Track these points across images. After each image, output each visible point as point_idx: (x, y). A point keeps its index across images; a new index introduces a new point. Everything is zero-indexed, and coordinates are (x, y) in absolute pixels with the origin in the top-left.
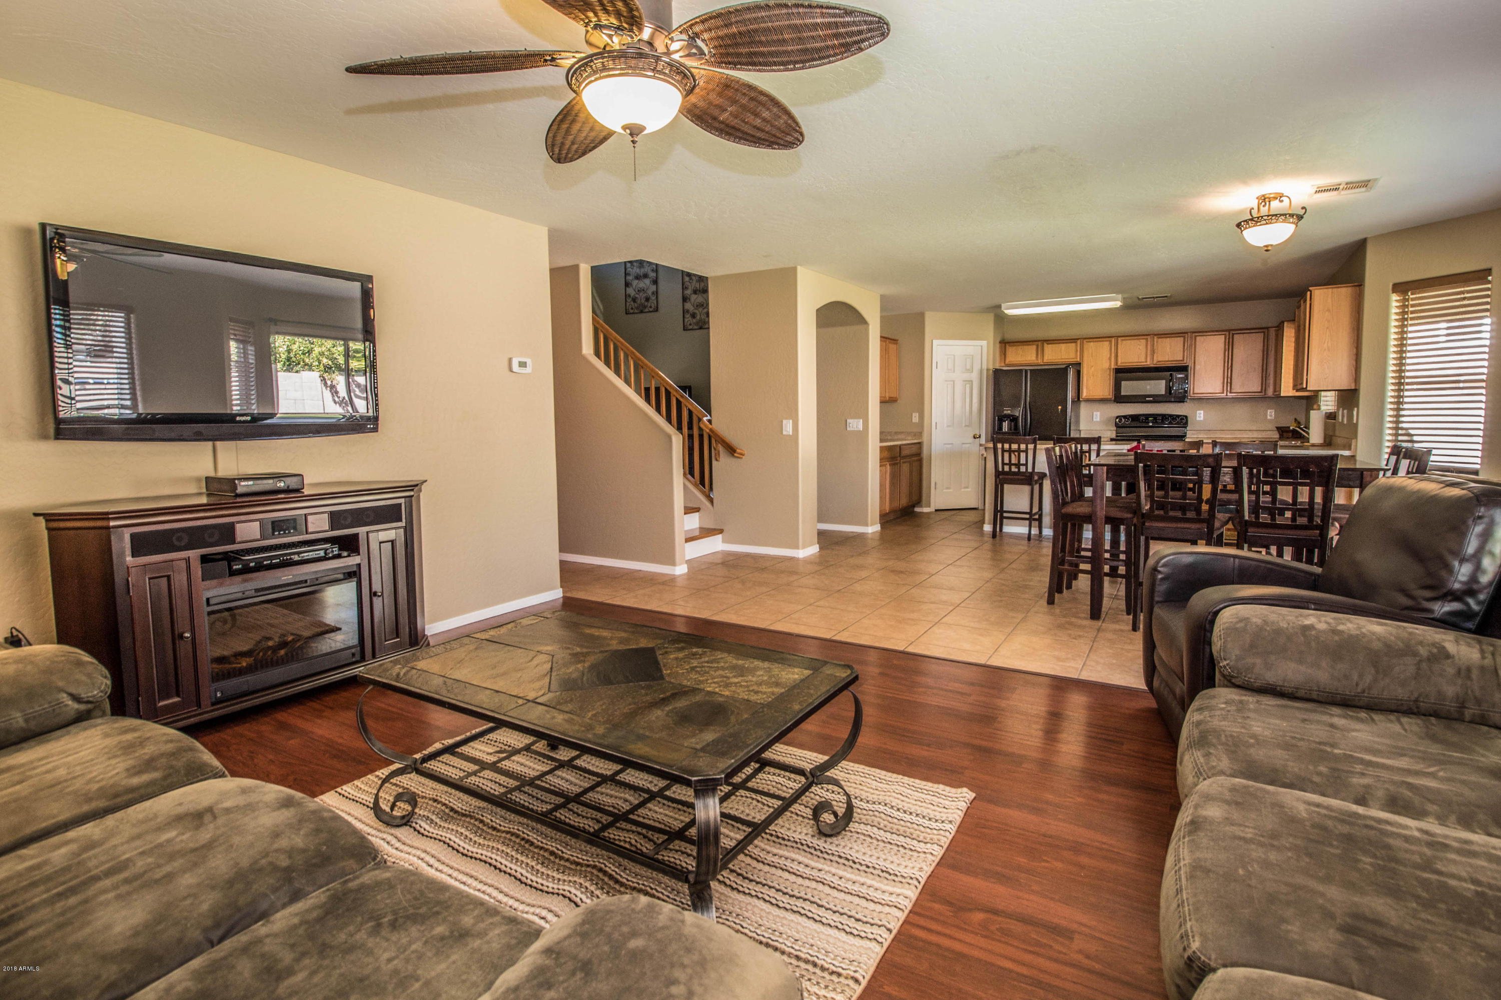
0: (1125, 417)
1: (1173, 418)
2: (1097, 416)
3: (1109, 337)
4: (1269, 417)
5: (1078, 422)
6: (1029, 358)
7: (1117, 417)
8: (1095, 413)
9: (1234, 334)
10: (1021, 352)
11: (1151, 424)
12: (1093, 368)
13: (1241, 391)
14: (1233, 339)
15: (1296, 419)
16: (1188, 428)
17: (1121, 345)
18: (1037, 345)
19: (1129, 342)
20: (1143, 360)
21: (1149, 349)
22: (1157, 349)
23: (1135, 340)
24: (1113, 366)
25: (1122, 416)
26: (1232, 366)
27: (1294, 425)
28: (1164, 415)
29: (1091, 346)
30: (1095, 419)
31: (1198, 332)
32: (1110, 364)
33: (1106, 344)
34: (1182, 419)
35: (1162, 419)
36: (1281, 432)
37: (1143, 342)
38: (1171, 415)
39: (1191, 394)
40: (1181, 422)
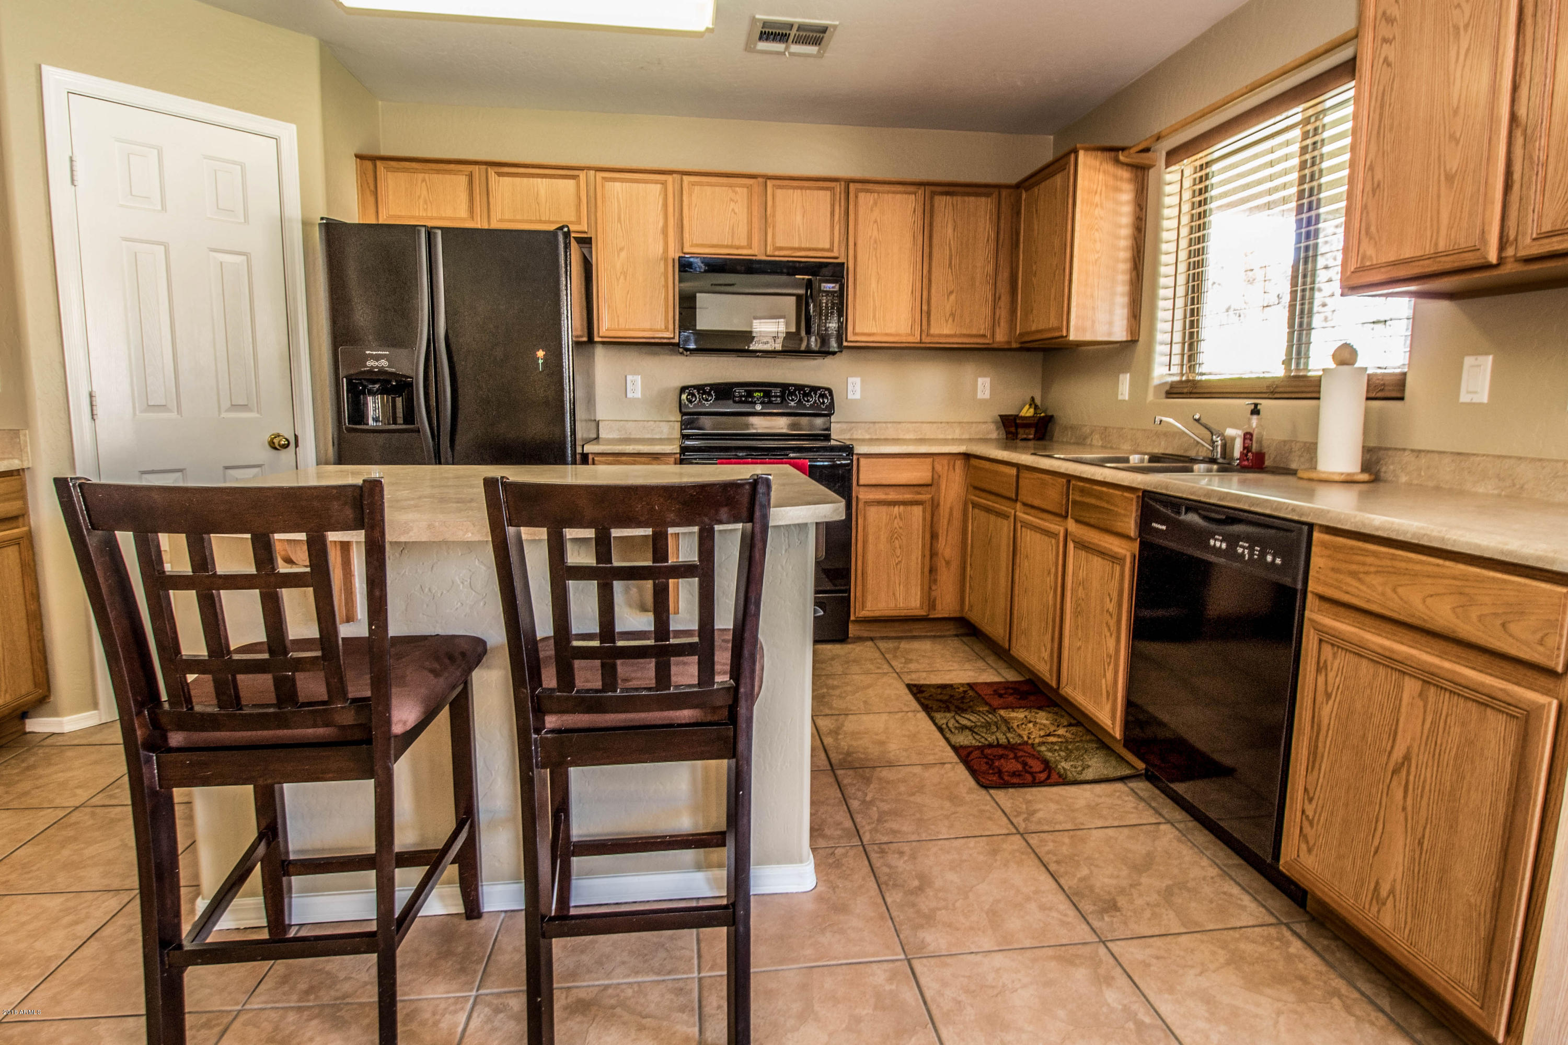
0: (700, 388)
1: (805, 391)
2: (636, 386)
3: (658, 171)
4: (980, 395)
5: (590, 400)
6: (449, 213)
7: (683, 389)
8: (629, 378)
9: (933, 194)
10: (424, 192)
11: (758, 408)
12: (623, 254)
13: (946, 331)
14: (932, 206)
15: (1033, 399)
16: (833, 418)
17: (690, 195)
18: (471, 176)
19: (708, 190)
20: (744, 242)
21: (755, 213)
22: (774, 216)
23: (722, 185)
24: (674, 253)
25: (694, 387)
26: (930, 271)
27: (1030, 413)
28: (784, 387)
29: (617, 189)
30: (630, 395)
31: (862, 181)
32: (666, 246)
33: (654, 191)
34: (823, 396)
35: (782, 396)
36: (1012, 427)
37: (743, 193)
38: (802, 388)
39: (850, 336)
40: (822, 401)
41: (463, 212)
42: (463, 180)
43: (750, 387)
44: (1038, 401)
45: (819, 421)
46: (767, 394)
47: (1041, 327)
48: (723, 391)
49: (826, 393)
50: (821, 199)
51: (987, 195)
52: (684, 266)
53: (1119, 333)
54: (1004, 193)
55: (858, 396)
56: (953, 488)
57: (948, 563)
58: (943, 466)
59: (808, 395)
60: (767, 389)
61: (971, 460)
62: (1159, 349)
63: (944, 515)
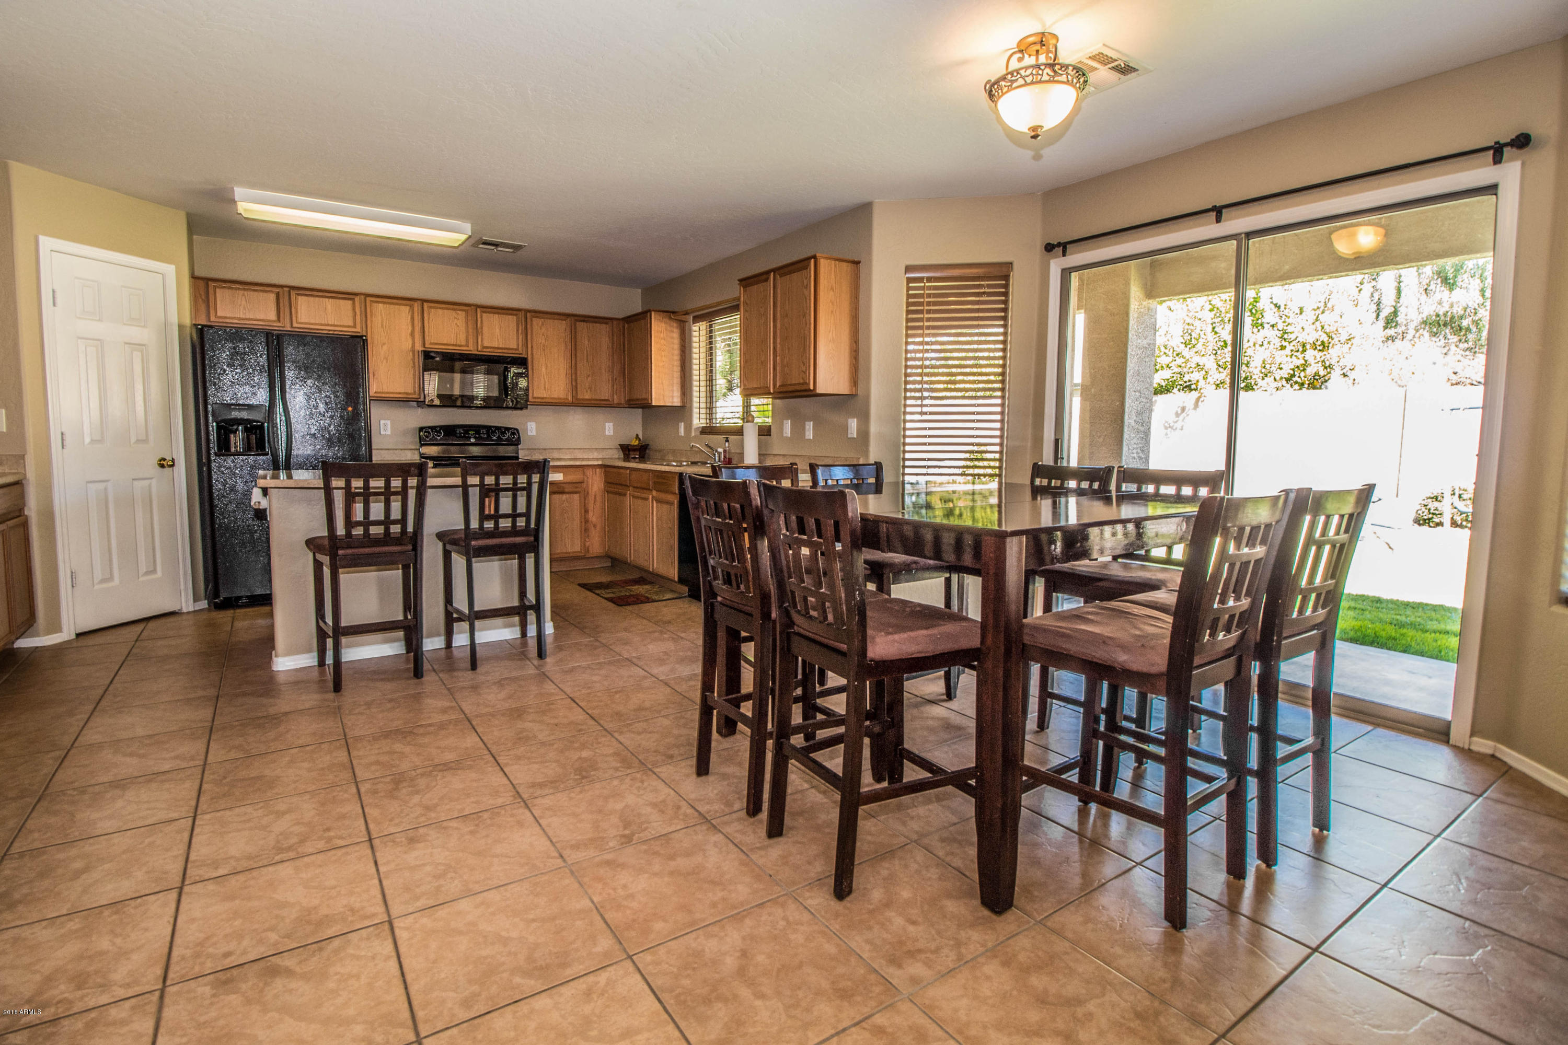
0: (436, 428)
1: (502, 431)
2: (386, 427)
3: (408, 301)
7: (421, 429)
8: (382, 422)
9: (577, 320)
10: (244, 302)
11: (472, 441)
12: (385, 347)
13: (587, 397)
14: (575, 328)
15: (637, 435)
16: (520, 447)
17: (429, 314)
18: (278, 294)
19: (440, 311)
20: (463, 343)
21: (470, 326)
22: (482, 328)
23: (448, 309)
24: (419, 347)
25: (429, 427)
26: (576, 364)
27: (637, 443)
28: (488, 428)
29: (380, 310)
30: (382, 432)
31: (535, 312)
32: (413, 343)
33: (405, 310)
34: (513, 434)
35: (488, 433)
36: (626, 450)
37: (462, 315)
38: (498, 428)
39: (531, 399)
40: (512, 437)
41: (272, 316)
42: (272, 297)
43: (467, 428)
44: (641, 436)
45: (511, 448)
46: (478, 432)
47: (639, 397)
48: (449, 431)
49: (515, 431)
50: (510, 322)
51: (606, 323)
52: (427, 355)
53: (677, 402)
54: (615, 322)
55: (534, 433)
56: (596, 483)
57: (595, 526)
58: (589, 472)
59: (503, 433)
60: (477, 429)
61: (606, 468)
62: (696, 411)
63: (591, 499)
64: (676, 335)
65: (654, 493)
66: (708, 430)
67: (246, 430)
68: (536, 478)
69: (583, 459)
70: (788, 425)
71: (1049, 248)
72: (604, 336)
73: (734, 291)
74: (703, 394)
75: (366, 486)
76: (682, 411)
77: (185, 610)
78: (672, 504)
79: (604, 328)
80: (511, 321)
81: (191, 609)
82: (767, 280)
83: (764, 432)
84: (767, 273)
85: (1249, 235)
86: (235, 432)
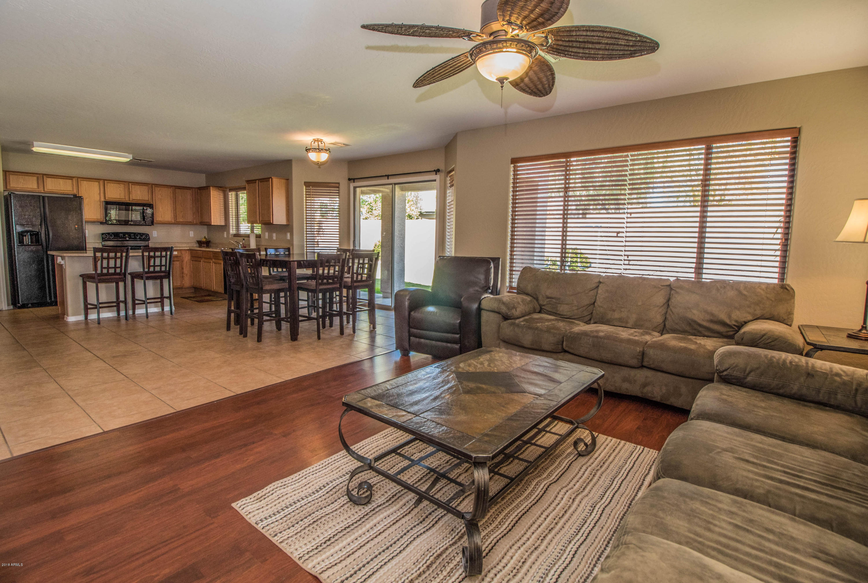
0: (109, 233)
3: (97, 180)
4: (190, 235)
6: (31, 187)
7: (103, 234)
8: (88, 230)
9: (176, 188)
10: (22, 181)
11: (128, 239)
12: (87, 200)
13: (181, 220)
14: (175, 191)
16: (150, 241)
17: (107, 185)
18: (38, 177)
19: (112, 184)
20: (123, 198)
21: (126, 191)
22: (132, 191)
23: (116, 183)
24: (103, 199)
25: (107, 233)
26: (176, 207)
27: (205, 240)
28: (135, 234)
29: (84, 185)
31: (157, 185)
32: (100, 198)
33: (96, 184)
34: (146, 236)
35: (134, 236)
36: (200, 243)
37: (122, 186)
38: (140, 234)
39: (155, 221)
40: (146, 237)
41: (35, 186)
42: (35, 178)
43: (124, 234)
44: (206, 237)
45: (146, 242)
47: (205, 221)
48: (116, 235)
49: (147, 235)
51: (189, 190)
52: (106, 202)
53: (223, 224)
55: (156, 236)
56: (187, 257)
57: (187, 275)
58: (183, 252)
59: (142, 236)
60: (129, 234)
61: (191, 250)
62: (231, 227)
63: (185, 262)
64: (222, 196)
65: (213, 260)
66: (237, 235)
67: (31, 235)
68: (169, 253)
69: (180, 247)
70: (267, 234)
71: (350, 179)
72: (188, 195)
73: (244, 184)
74: (234, 221)
75: (108, 255)
76: (225, 227)
77: (4, 309)
78: (221, 264)
79: (189, 192)
80: (145, 188)
81: (7, 309)
82: (256, 182)
83: (258, 236)
84: (256, 180)
85: (395, 184)
86: (26, 236)
